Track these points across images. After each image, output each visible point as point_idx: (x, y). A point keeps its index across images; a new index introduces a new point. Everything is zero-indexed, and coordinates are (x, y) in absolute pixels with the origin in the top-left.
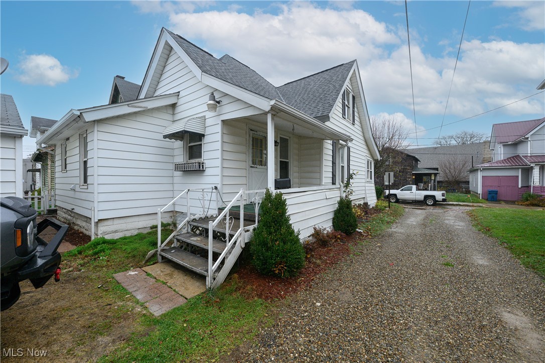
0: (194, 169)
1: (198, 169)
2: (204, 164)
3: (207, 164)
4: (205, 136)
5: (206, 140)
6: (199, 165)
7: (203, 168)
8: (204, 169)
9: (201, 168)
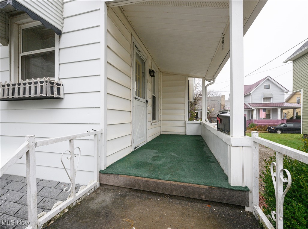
0: (38, 95)
1: (49, 95)
2: (61, 87)
3: (67, 87)
4: (63, 36)
5: (64, 41)
6: (52, 88)
7: (59, 93)
8: (62, 96)
9: (55, 95)
